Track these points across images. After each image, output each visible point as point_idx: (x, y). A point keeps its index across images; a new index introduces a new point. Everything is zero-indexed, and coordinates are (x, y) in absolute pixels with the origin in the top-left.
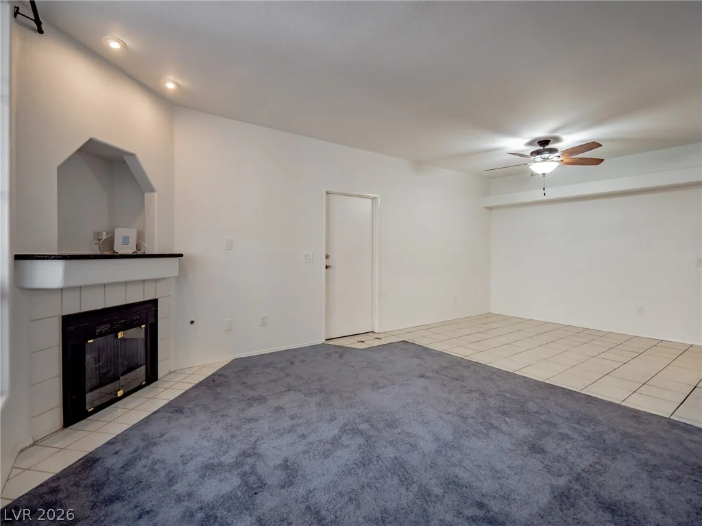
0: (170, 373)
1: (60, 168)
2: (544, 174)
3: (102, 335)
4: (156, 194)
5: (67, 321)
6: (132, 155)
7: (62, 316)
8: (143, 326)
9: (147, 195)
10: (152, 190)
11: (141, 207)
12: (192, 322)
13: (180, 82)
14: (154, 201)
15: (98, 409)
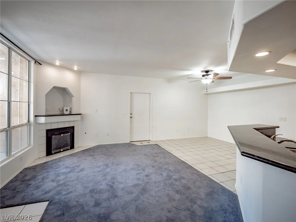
0: (79, 147)
1: (46, 95)
2: (207, 84)
3: (56, 135)
4: (74, 98)
5: (48, 131)
6: (67, 88)
7: (46, 130)
8: (70, 133)
9: (72, 98)
10: (73, 96)
11: (71, 101)
12: (86, 133)
13: (78, 68)
14: (74, 99)
15: (55, 153)
